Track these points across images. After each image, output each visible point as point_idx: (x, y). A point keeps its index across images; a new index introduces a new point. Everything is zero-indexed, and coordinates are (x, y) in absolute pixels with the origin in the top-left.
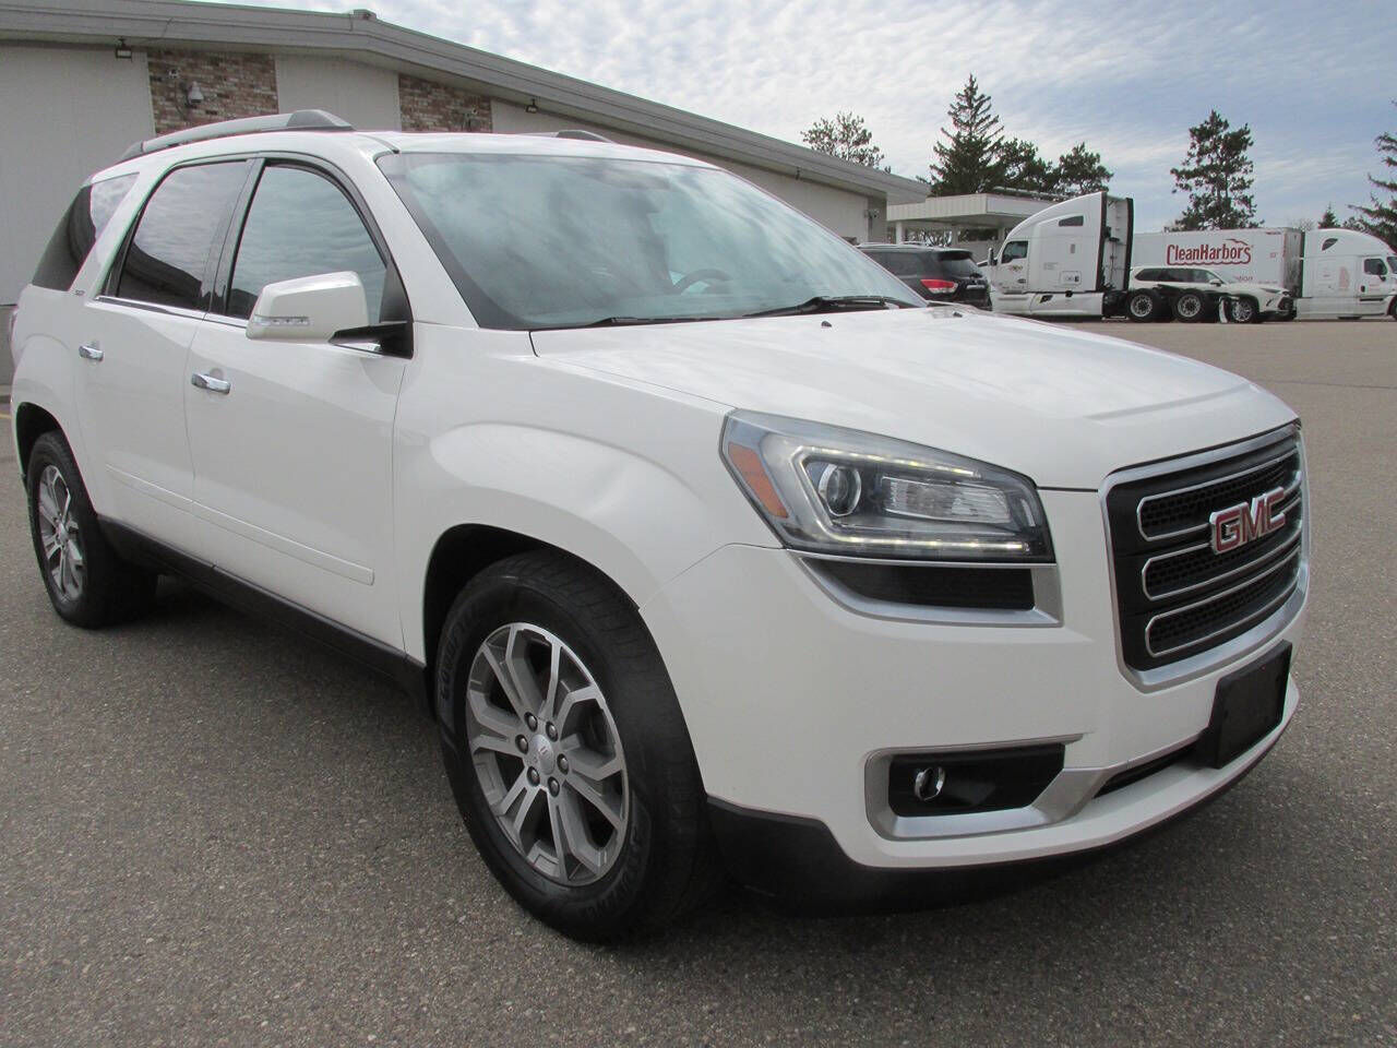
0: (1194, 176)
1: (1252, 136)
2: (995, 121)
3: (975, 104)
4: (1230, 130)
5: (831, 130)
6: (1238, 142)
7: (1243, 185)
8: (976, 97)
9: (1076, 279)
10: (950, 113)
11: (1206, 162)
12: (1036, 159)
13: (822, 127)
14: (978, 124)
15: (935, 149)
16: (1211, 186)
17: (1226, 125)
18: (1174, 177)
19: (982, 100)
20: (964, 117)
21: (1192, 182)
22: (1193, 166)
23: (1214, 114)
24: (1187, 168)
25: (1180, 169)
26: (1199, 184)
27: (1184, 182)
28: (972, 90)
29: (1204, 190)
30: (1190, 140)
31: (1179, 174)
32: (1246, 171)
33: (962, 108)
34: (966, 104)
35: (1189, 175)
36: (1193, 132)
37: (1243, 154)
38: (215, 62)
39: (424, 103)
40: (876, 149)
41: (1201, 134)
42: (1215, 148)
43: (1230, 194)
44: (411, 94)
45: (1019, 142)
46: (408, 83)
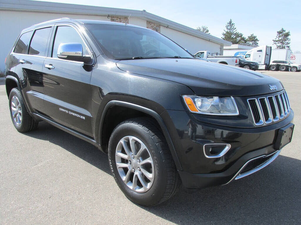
0: (277, 41)
1: (290, 34)
2: (235, 29)
3: (231, 25)
4: (286, 32)
5: (200, 30)
6: (287, 35)
7: (288, 44)
8: (231, 24)
9: (260, 62)
10: (226, 27)
11: (280, 38)
12: (243, 36)
13: (198, 29)
14: (232, 29)
15: (222, 34)
16: (281, 44)
17: (285, 31)
18: (273, 41)
19: (233, 24)
20: (229, 28)
21: (277, 43)
22: (277, 39)
23: (282, 29)
24: (276, 40)
25: (274, 40)
26: (278, 43)
27: (275, 42)
28: (231, 22)
29: (280, 44)
30: (277, 34)
31: (274, 41)
32: (289, 41)
33: (228, 26)
34: (229, 25)
35: (276, 41)
36: (278, 32)
37: (288, 37)
38: (120, 19)
39: (150, 26)
40: (210, 34)
41: (279, 33)
42: (282, 36)
43: (285, 45)
44: (148, 25)
45: (239, 33)
46: (148, 23)
